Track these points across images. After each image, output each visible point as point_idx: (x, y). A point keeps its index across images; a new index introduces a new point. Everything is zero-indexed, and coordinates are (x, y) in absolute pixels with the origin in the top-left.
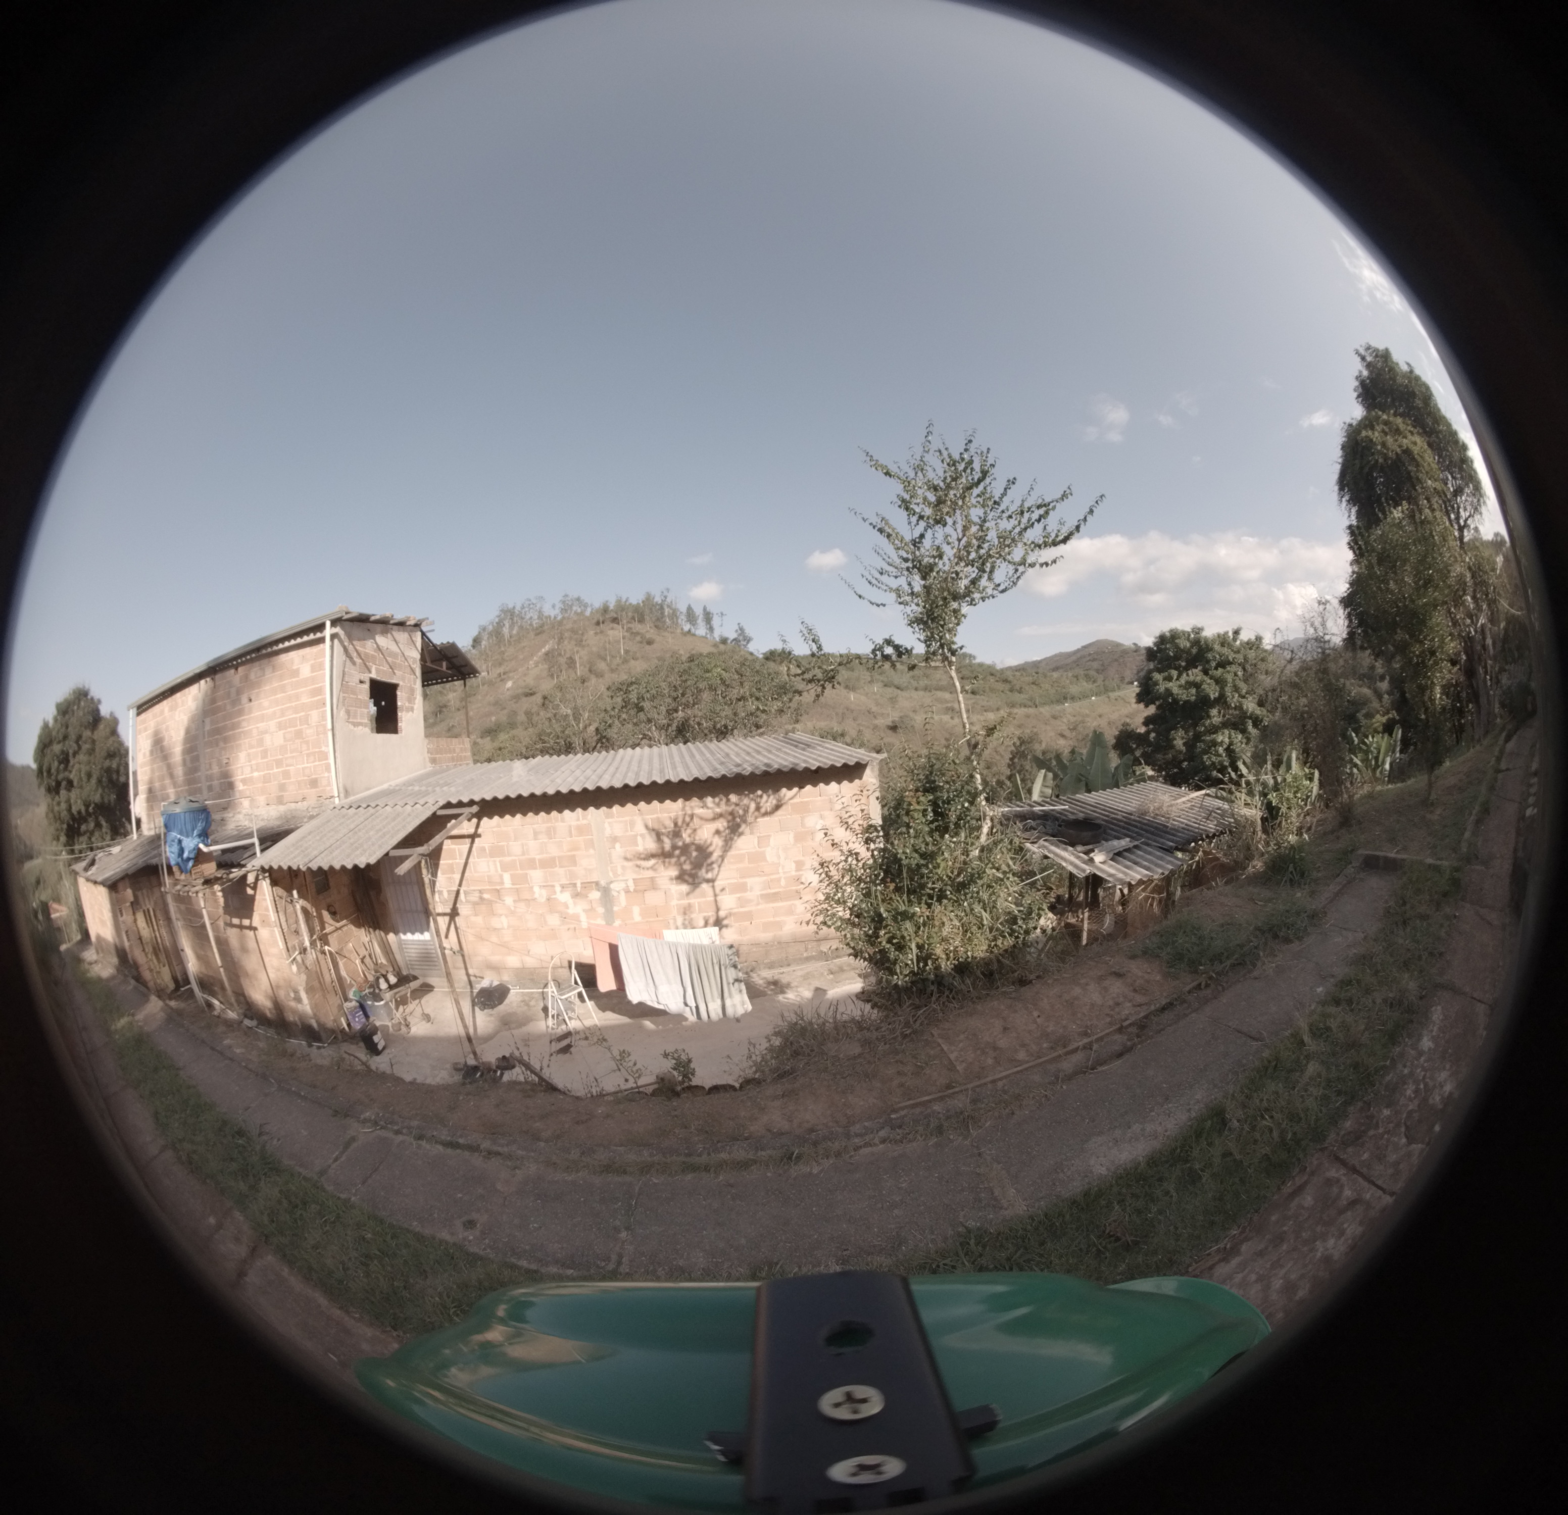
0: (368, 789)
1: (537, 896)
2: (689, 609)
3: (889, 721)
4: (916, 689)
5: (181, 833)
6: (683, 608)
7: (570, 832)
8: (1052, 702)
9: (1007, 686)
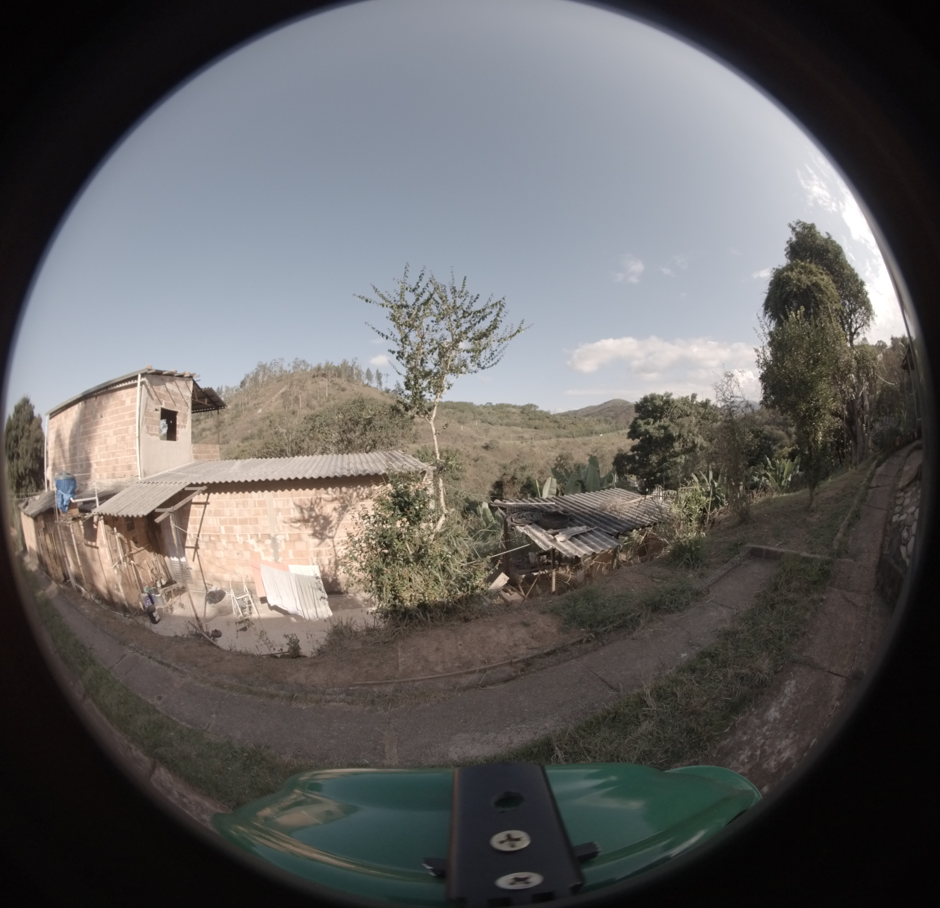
0: (157, 472)
1: (238, 540)
2: (368, 371)
3: (483, 443)
4: (501, 425)
5: (63, 491)
6: (365, 370)
7: (255, 504)
8: (584, 435)
9: (557, 425)
